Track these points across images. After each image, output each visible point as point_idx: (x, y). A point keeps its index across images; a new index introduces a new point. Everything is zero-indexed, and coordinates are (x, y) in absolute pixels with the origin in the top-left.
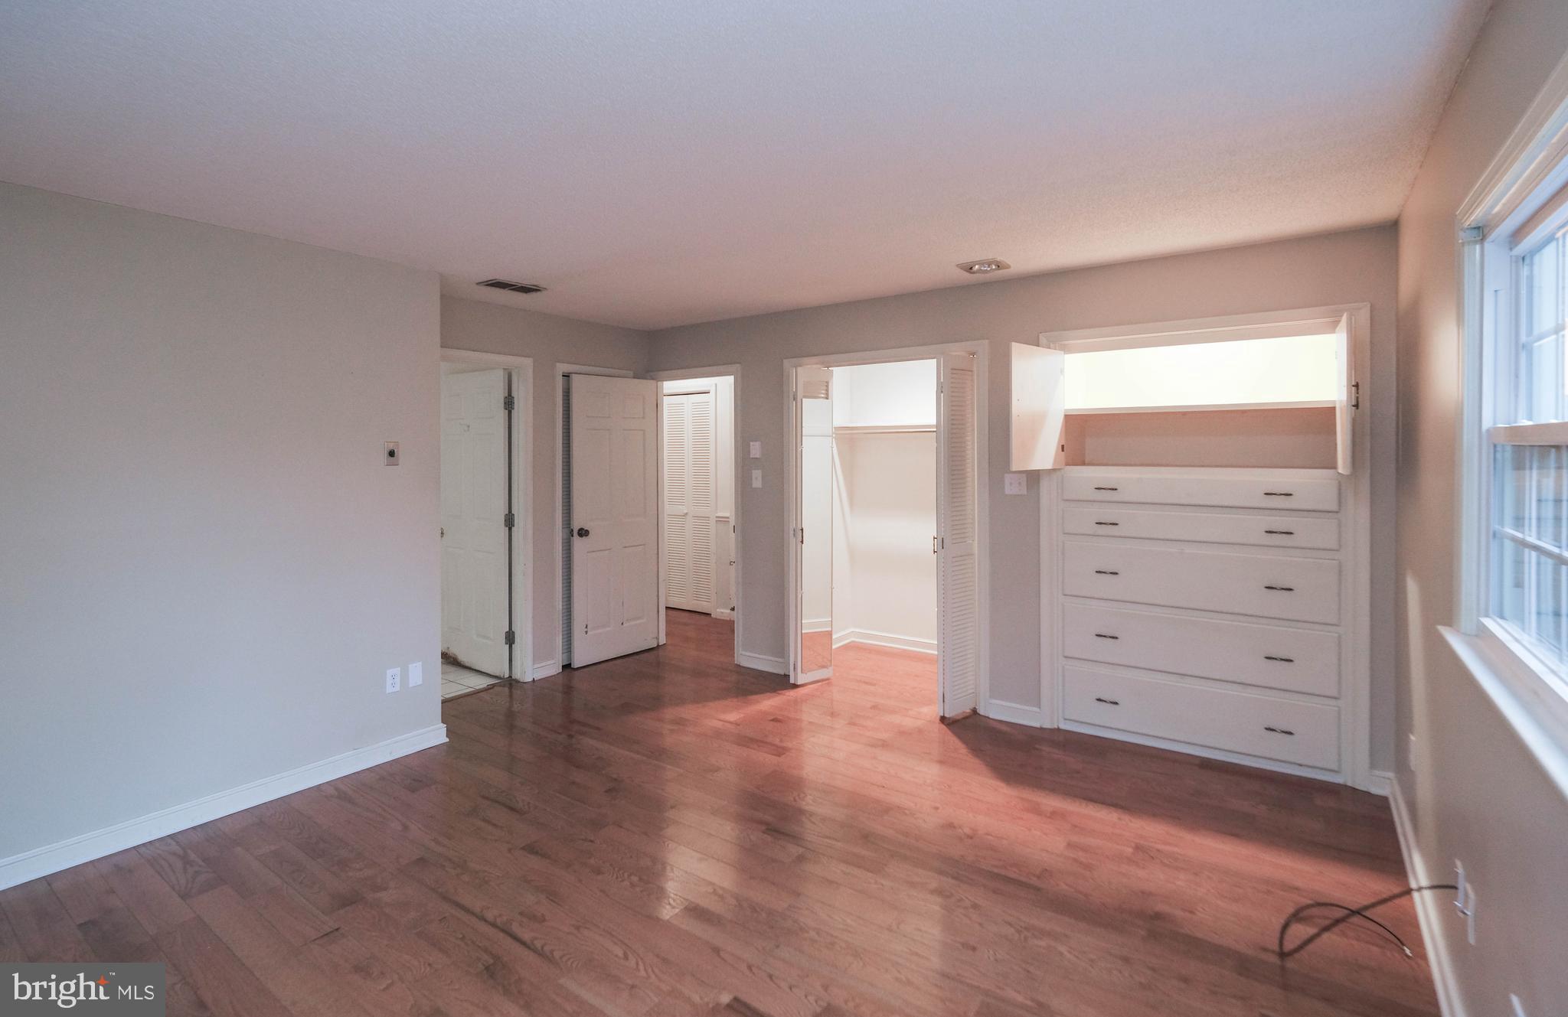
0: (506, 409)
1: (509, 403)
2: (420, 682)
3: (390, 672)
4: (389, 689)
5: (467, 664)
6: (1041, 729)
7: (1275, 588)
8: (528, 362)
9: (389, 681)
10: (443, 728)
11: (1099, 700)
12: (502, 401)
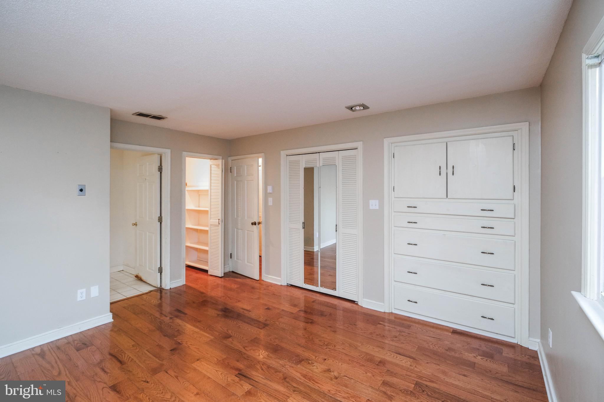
0: (159, 171)
1: (160, 169)
2: (97, 295)
3: (79, 291)
4: (79, 299)
5: (145, 281)
6: (384, 313)
7: (486, 253)
8: (168, 151)
9: (79, 295)
10: (110, 315)
11: (409, 301)
12: (157, 168)
